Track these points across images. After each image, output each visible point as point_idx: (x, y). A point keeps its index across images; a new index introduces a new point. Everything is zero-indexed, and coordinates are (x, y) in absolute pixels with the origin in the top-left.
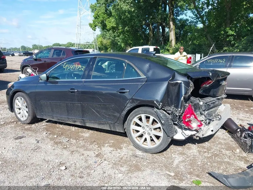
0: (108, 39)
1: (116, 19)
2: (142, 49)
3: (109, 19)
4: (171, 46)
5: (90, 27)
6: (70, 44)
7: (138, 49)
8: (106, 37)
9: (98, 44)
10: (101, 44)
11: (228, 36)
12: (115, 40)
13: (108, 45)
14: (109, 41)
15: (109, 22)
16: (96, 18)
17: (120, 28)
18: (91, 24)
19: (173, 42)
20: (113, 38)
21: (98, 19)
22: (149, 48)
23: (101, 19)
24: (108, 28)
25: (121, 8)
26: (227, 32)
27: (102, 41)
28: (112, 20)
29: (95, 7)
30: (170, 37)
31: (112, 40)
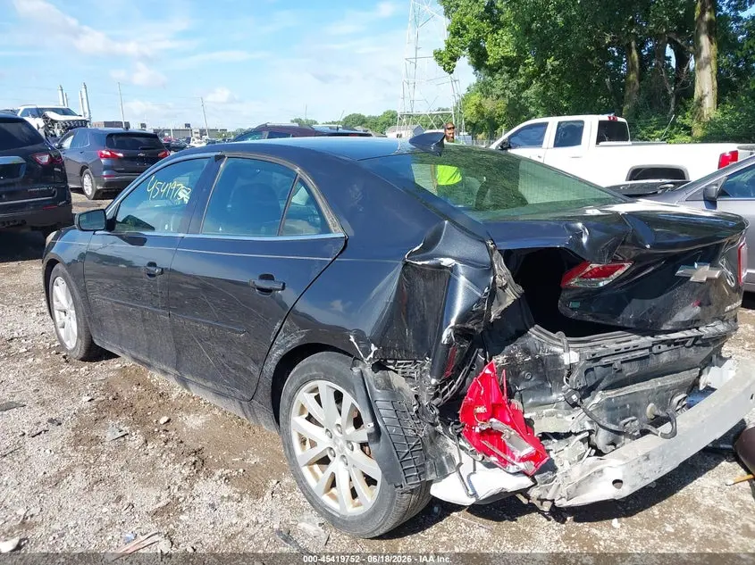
0: (498, 97)
1: (516, 35)
2: (560, 124)
3: (495, 35)
4: (697, 115)
5: (436, 63)
6: (393, 117)
7: (545, 125)
8: (494, 90)
9: (470, 113)
10: (478, 112)
12: (521, 98)
13: (500, 116)
14: (503, 103)
15: (495, 45)
16: (456, 33)
17: (530, 60)
18: (439, 53)
19: (709, 104)
20: (513, 92)
21: (461, 36)
22: (582, 122)
23: (472, 35)
24: (490, 62)
27: (480, 104)
28: (505, 36)
30: (697, 85)
31: (510, 100)
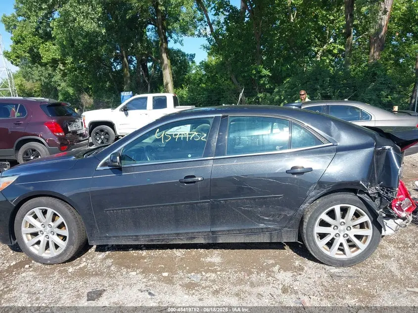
0: (37, 81)
2: (154, 97)
3: (44, 45)
5: (6, 59)
7: (146, 98)
8: (33, 76)
10: (20, 89)
11: (261, 77)
12: (51, 82)
14: (38, 84)
15: (46, 51)
16: (17, 42)
17: (68, 61)
18: (7, 53)
19: (170, 87)
20: (46, 78)
21: (22, 44)
22: (166, 97)
23: (30, 44)
24: (44, 60)
25: (81, 28)
26: (261, 72)
27: (22, 85)
29: (13, 21)
30: (164, 78)
31: (44, 82)
